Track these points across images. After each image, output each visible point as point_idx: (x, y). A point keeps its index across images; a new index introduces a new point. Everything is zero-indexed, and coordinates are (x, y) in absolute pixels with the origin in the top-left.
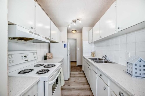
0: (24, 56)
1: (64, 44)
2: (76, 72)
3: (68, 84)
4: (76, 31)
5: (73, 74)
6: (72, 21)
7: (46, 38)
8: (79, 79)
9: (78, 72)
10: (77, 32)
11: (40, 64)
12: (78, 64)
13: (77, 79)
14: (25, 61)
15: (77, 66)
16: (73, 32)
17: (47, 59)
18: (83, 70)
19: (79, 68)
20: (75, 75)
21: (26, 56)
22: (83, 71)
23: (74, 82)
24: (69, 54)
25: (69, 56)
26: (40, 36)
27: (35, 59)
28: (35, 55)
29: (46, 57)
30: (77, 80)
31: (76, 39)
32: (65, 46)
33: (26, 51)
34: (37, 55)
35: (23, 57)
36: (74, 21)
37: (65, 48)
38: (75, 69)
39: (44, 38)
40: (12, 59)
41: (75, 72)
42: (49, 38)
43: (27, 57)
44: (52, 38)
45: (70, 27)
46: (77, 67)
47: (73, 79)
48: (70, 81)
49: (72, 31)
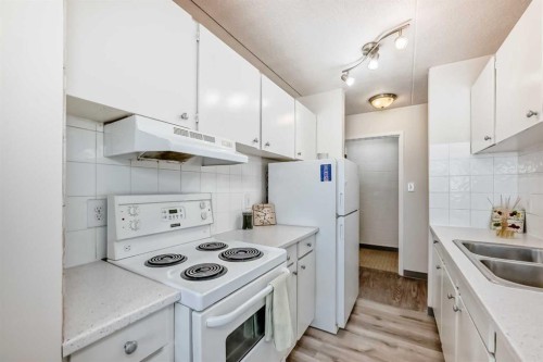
0: (171, 212)
1: (322, 167)
2: (390, 304)
3: (335, 354)
4: (394, 96)
5: (367, 312)
6: (360, 54)
7: (240, 148)
8: (395, 347)
9: (399, 305)
10: (400, 99)
11: (215, 244)
12: (405, 264)
13: (387, 344)
14: (172, 226)
15: (401, 273)
16: (377, 103)
17: (250, 227)
18: (430, 304)
19: (410, 285)
20: (378, 319)
21: (175, 211)
22: (431, 312)
23: (367, 352)
24: (342, 212)
25: (341, 220)
26: (212, 140)
27: (206, 222)
28: (206, 210)
29: (250, 217)
30: (385, 348)
31: (395, 139)
32: (326, 172)
33: (181, 193)
34: (211, 209)
35: (168, 214)
36: (372, 50)
37: (326, 182)
38: (385, 287)
39: (229, 145)
40: (137, 218)
41: (382, 302)
42: (257, 146)
43: (179, 213)
44: (268, 145)
45: (350, 82)
46: (400, 282)
47: (365, 337)
48: (348, 340)
49: (371, 100)
